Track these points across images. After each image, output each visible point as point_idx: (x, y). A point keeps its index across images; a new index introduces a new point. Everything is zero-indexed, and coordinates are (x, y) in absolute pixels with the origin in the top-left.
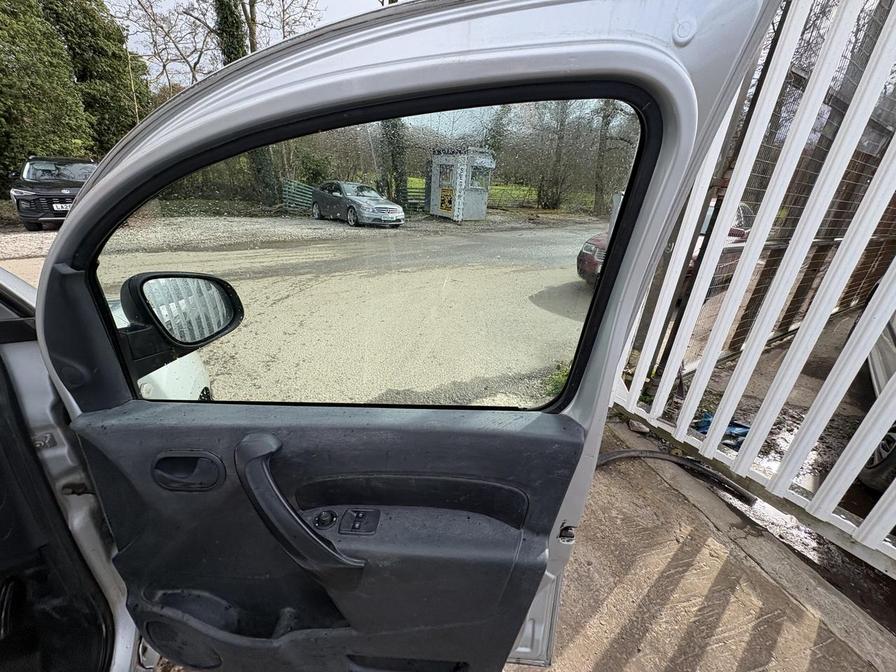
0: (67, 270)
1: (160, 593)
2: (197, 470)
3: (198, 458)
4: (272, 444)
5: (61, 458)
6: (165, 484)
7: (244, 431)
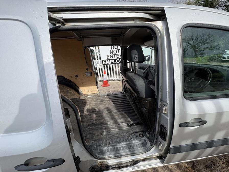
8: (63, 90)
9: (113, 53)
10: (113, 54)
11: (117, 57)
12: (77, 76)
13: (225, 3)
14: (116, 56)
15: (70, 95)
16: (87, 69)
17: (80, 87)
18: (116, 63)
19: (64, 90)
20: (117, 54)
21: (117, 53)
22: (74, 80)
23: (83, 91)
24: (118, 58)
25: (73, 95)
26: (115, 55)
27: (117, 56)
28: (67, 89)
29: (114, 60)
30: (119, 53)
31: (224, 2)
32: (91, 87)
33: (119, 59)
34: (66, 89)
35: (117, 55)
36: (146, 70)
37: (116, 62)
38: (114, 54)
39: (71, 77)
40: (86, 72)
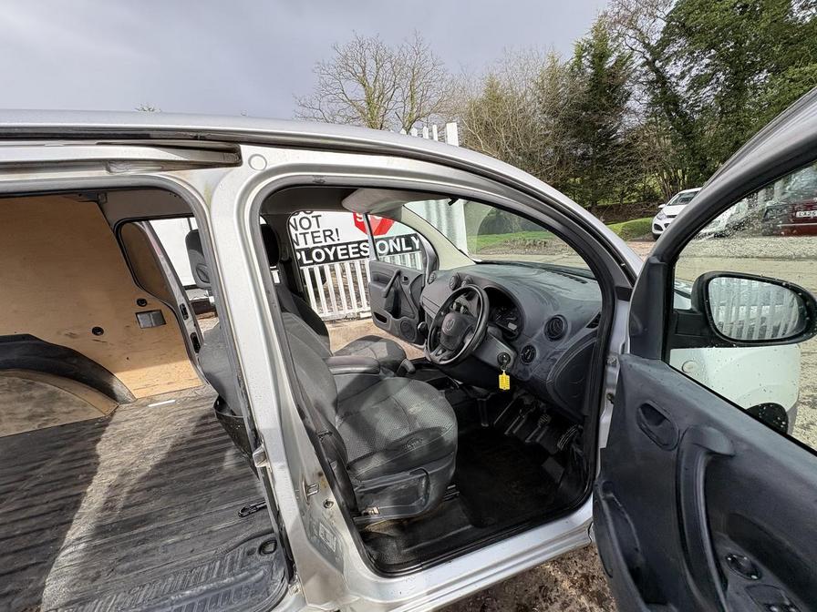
0: (656, 261)
1: (611, 495)
2: (661, 426)
3: (665, 418)
4: (723, 447)
5: (613, 375)
6: (640, 421)
7: (711, 422)
8: (28, 394)
9: (297, 230)
10: (298, 233)
11: (314, 243)
12: (97, 331)
13: (644, 75)
14: (309, 237)
15: (65, 410)
16: (141, 302)
17: (117, 372)
18: (315, 263)
19: (36, 393)
20: (312, 233)
21: (314, 228)
22: (85, 346)
23: (135, 386)
24: (319, 245)
25: (80, 408)
26: (304, 234)
27: (313, 237)
28: (49, 386)
29: (303, 253)
30: (319, 227)
31: (641, 71)
32: (166, 366)
33: (322, 248)
34: (42, 387)
35: (315, 235)
36: (391, 286)
37: (311, 258)
38: (300, 230)
39: (72, 336)
40: (137, 314)
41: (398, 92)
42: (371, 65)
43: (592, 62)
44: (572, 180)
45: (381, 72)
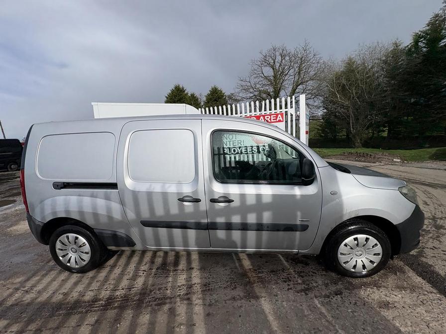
9: (227, 139)
11: (233, 145)
14: (231, 143)
20: (233, 141)
29: (228, 149)
33: (236, 148)
37: (231, 152)
41: (292, 70)
42: (279, 58)
43: (427, 44)
44: (406, 118)
45: (283, 61)
